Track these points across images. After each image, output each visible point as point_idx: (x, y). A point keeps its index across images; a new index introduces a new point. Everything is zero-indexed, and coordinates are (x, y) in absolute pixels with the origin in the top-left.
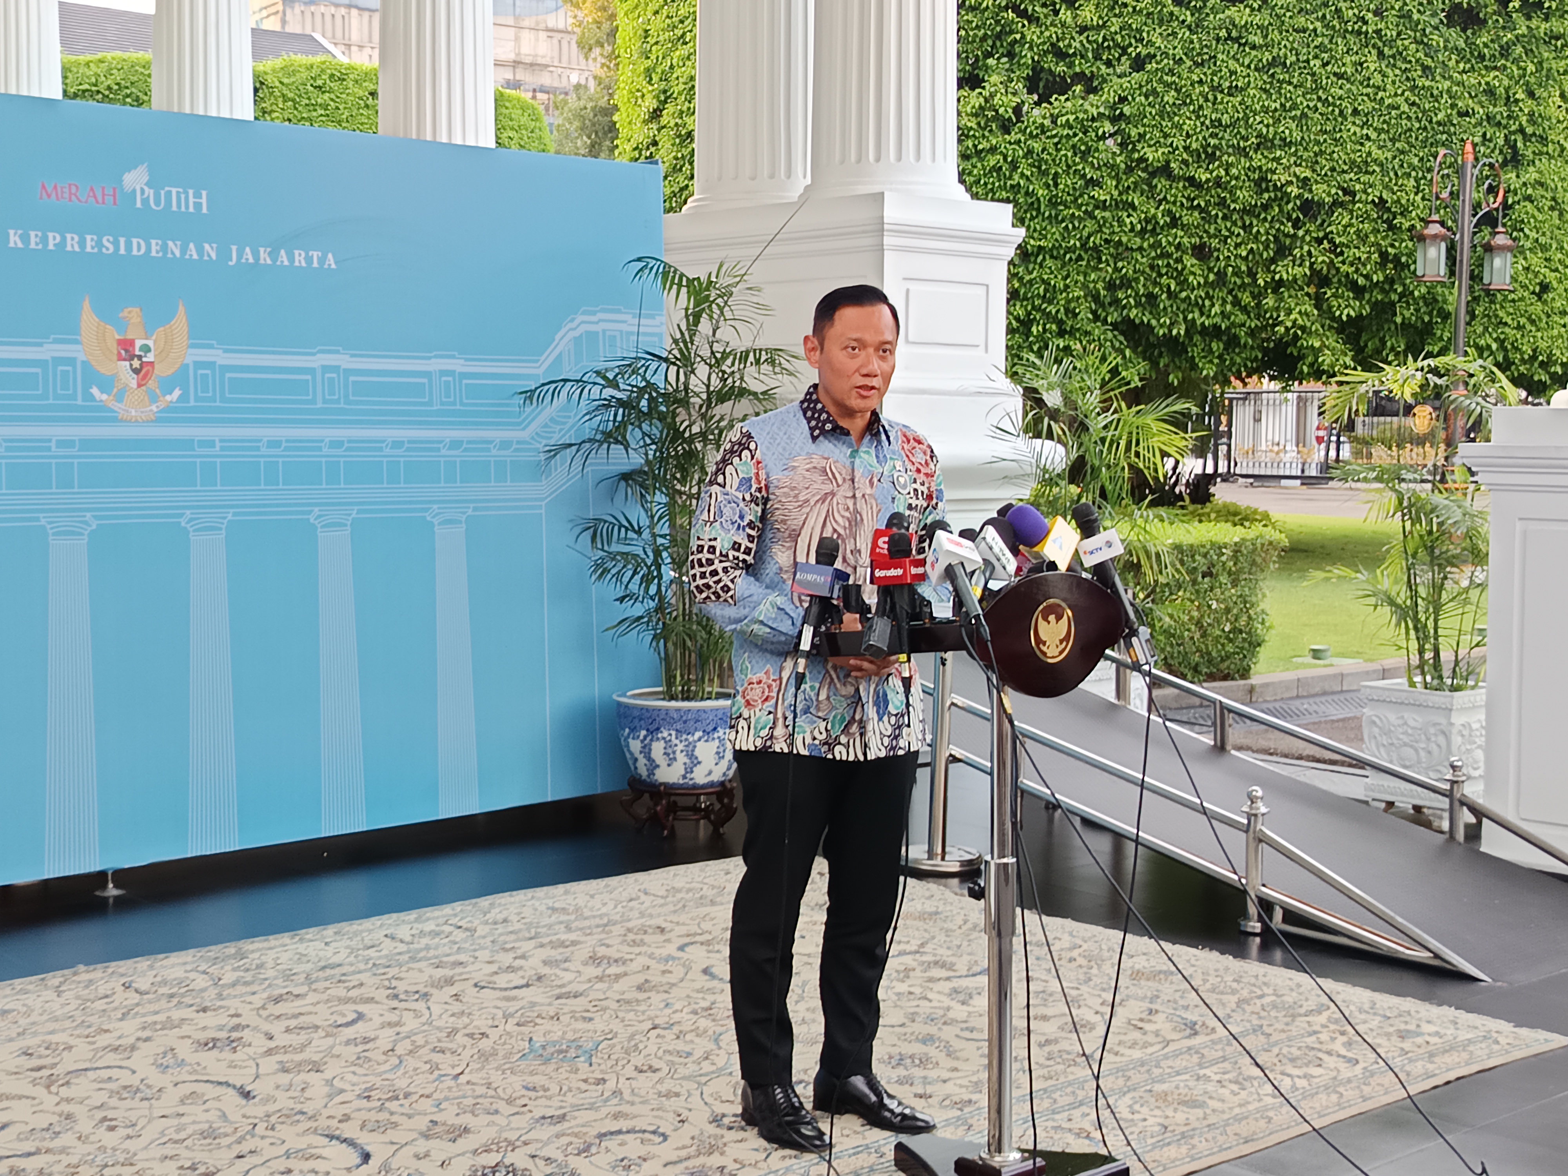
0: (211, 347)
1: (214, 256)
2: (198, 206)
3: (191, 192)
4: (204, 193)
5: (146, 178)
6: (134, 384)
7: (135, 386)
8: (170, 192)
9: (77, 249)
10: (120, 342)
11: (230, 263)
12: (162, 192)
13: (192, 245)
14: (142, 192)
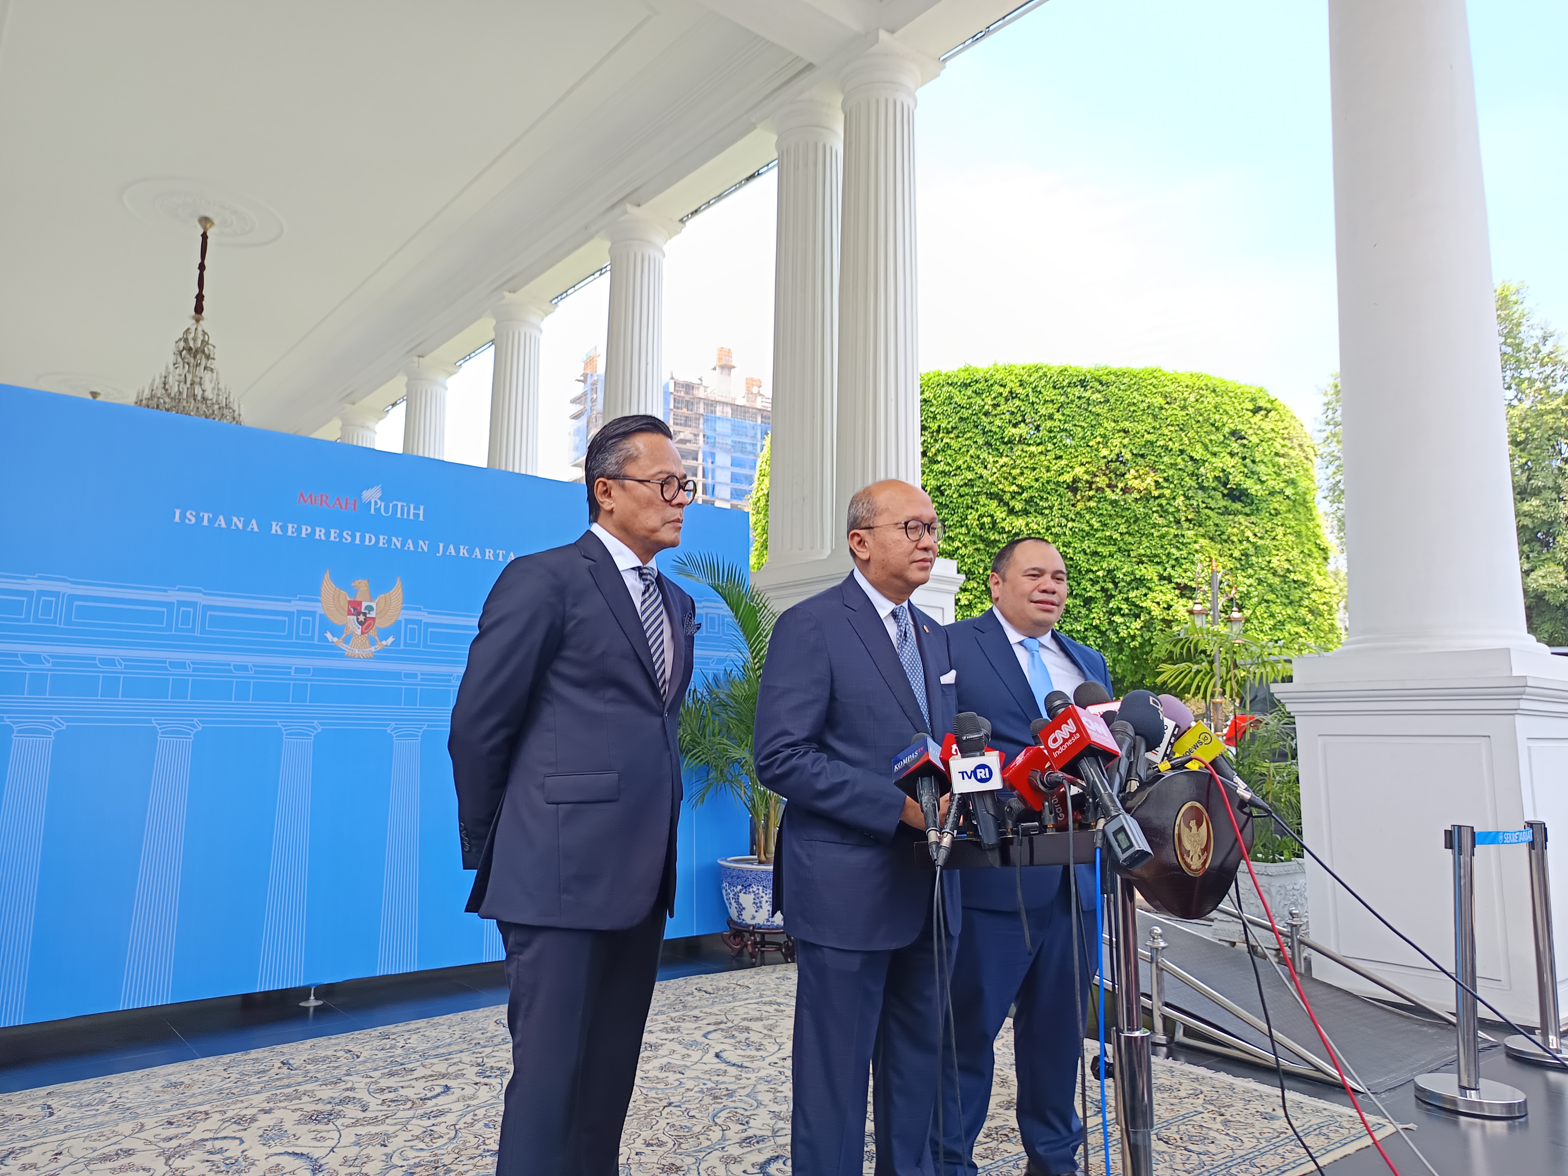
0: (419, 609)
1: (426, 549)
2: (416, 515)
3: (412, 506)
4: (422, 508)
5: (379, 495)
6: (359, 632)
7: (361, 634)
8: (397, 505)
9: (323, 537)
10: (350, 602)
11: (437, 555)
12: (391, 505)
13: (410, 541)
14: (376, 503)
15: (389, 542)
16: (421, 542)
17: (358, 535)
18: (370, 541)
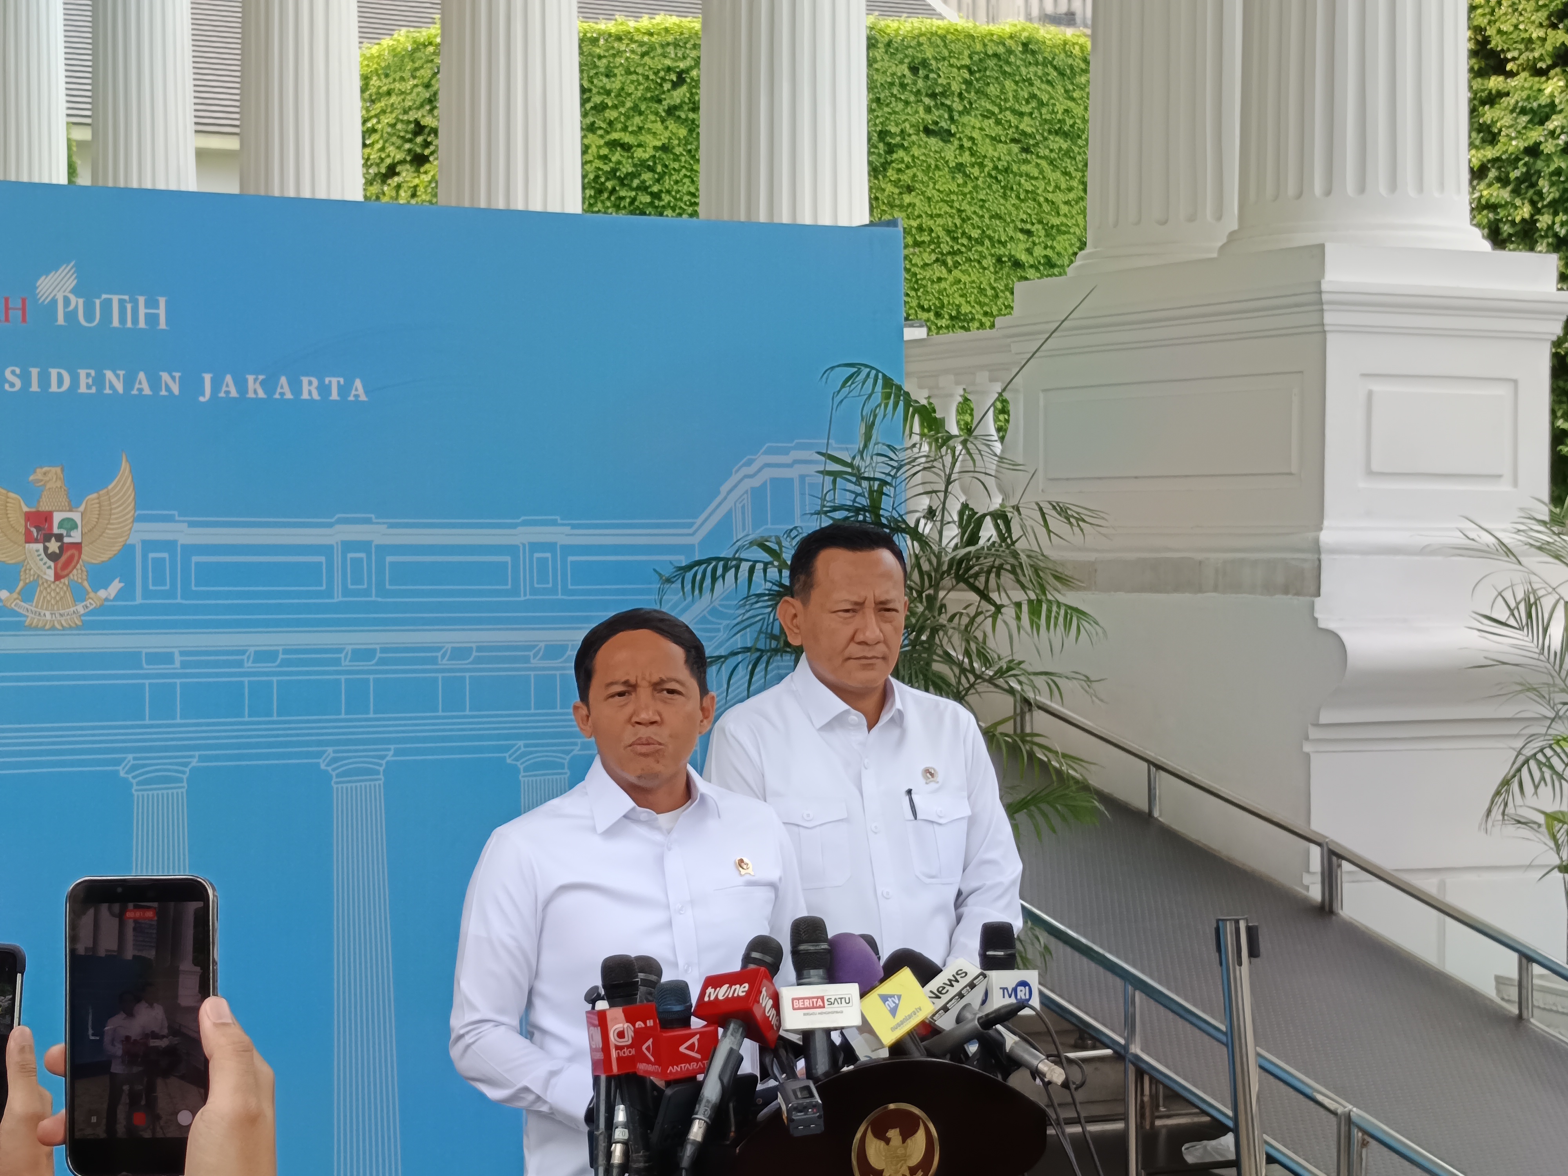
0: (169, 519)
1: (176, 390)
2: (152, 319)
3: (141, 300)
4: (162, 301)
5: (72, 283)
6: (50, 575)
7: (52, 579)
8: (110, 301)
10: (29, 516)
11: (202, 399)
12: (98, 302)
13: (142, 376)
14: (67, 301)
15: (99, 381)
16: (165, 376)
17: (34, 372)
18: (60, 382)
